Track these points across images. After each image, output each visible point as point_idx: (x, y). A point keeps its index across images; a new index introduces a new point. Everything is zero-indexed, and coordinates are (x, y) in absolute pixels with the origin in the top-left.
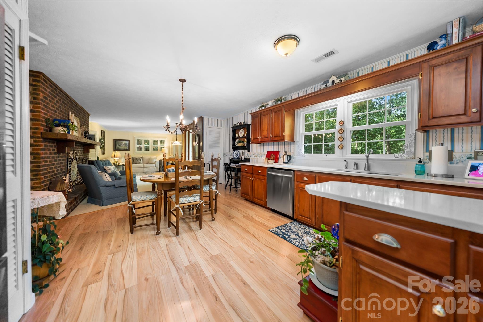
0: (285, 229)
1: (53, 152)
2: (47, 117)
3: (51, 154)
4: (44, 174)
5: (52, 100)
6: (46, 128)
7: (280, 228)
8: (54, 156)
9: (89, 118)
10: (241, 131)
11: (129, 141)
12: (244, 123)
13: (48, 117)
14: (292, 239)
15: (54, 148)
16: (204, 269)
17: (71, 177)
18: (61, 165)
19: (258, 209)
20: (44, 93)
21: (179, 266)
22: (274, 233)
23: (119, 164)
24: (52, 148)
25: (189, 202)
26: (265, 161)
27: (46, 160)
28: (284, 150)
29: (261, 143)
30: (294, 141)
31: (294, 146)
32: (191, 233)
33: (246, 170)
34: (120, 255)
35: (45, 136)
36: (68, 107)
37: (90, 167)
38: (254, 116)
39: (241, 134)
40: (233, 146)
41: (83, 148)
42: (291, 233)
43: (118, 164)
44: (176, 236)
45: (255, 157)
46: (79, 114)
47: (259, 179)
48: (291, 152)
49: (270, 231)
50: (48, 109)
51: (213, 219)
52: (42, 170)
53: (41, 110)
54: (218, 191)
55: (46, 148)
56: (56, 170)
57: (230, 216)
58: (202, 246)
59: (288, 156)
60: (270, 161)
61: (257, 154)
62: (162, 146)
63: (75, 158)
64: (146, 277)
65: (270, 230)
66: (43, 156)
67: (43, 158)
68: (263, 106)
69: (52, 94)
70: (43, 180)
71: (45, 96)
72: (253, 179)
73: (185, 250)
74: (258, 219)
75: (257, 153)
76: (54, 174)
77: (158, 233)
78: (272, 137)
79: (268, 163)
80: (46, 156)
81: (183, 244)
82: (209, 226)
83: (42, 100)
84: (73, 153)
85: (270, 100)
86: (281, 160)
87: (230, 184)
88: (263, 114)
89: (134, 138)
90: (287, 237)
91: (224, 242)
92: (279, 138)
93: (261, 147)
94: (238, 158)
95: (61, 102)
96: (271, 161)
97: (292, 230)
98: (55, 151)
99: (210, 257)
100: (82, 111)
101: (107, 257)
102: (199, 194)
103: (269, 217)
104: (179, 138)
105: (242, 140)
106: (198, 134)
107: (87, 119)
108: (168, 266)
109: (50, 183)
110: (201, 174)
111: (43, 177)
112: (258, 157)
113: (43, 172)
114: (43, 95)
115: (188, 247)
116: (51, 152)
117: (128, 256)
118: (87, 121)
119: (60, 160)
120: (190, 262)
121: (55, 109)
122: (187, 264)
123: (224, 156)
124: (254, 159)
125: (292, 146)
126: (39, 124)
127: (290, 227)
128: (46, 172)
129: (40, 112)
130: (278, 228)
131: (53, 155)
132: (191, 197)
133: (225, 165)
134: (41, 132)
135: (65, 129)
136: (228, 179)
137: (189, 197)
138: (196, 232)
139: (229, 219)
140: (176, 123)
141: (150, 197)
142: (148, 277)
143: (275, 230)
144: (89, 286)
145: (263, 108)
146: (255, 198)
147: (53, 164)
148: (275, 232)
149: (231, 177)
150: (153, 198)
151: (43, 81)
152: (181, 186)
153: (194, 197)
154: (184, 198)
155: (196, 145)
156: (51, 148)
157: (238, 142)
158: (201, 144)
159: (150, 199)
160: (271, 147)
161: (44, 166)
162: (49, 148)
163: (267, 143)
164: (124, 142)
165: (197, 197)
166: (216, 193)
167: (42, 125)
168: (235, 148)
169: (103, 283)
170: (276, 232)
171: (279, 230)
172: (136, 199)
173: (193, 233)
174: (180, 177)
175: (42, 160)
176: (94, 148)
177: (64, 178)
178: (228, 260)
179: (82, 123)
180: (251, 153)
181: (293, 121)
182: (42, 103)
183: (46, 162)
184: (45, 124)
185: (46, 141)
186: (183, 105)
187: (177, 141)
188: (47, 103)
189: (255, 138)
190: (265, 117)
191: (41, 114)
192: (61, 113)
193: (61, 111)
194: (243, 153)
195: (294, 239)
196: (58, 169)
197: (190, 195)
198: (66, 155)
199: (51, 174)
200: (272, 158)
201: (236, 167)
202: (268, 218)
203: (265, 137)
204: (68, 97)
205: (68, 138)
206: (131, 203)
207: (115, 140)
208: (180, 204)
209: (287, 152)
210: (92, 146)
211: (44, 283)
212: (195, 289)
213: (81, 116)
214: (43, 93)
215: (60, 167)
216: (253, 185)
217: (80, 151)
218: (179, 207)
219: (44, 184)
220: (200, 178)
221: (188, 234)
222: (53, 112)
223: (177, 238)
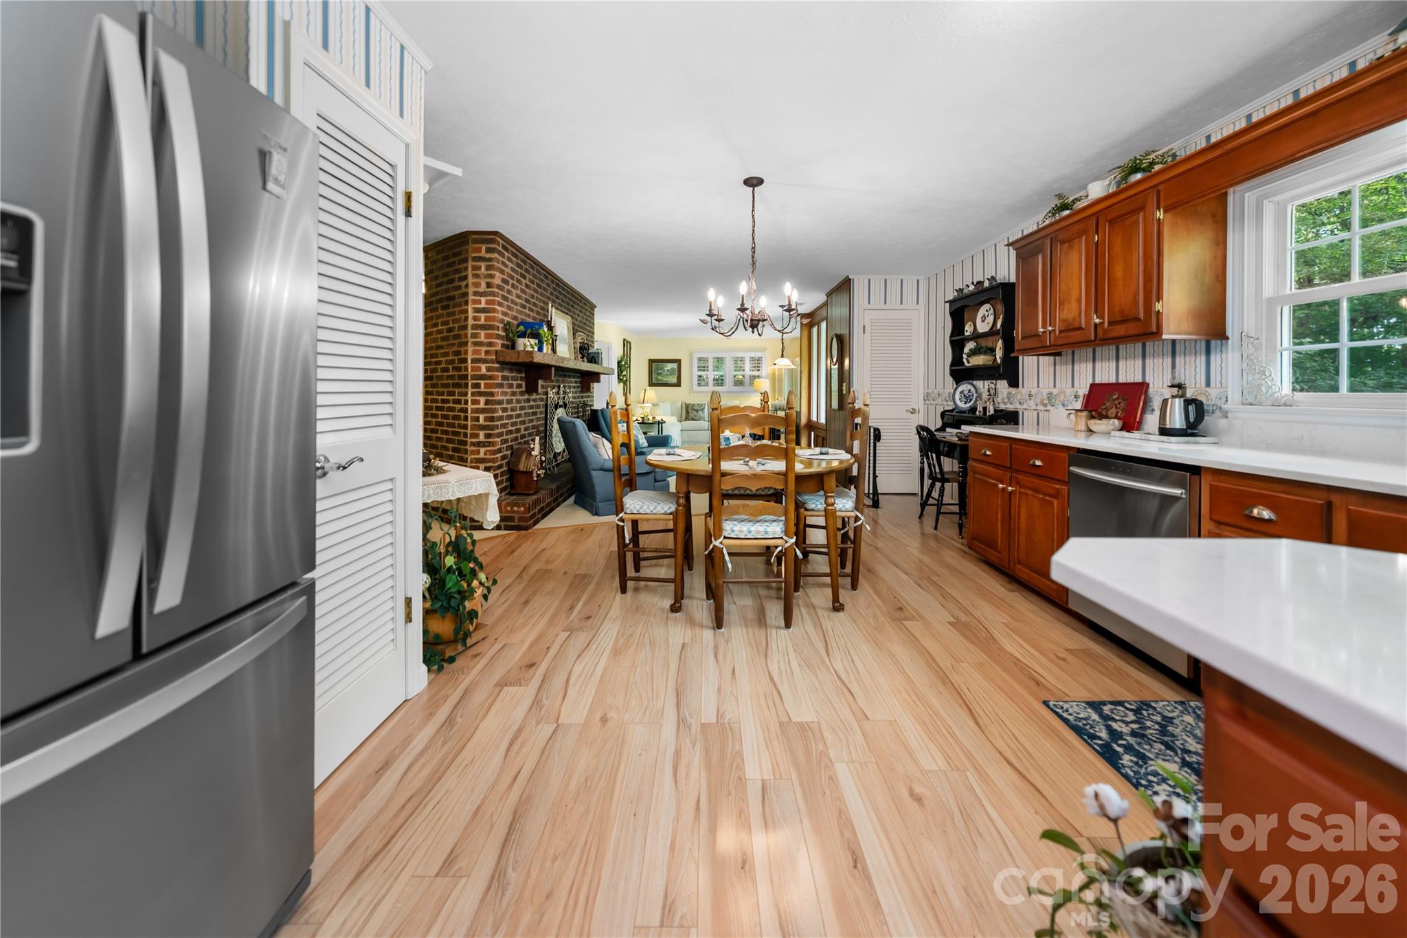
0: (1132, 722)
1: (518, 390)
2: (507, 319)
3: (514, 394)
4: (500, 435)
5: (517, 284)
6: (505, 342)
7: (1107, 709)
8: (521, 398)
9: (593, 315)
10: (985, 310)
11: (678, 362)
12: (990, 283)
13: (509, 320)
14: (1151, 778)
15: (519, 382)
16: (747, 752)
17: (554, 443)
18: (534, 417)
19: (1033, 607)
20: (502, 272)
21: (688, 718)
22: (1066, 721)
23: (654, 418)
24: (517, 381)
25: (749, 537)
26: (1076, 423)
27: (505, 406)
28: (1173, 378)
29: (1063, 351)
30: (1222, 336)
31: (1228, 361)
32: (756, 631)
33: (985, 454)
34: (581, 639)
35: (501, 359)
36: (548, 295)
37: (574, 423)
38: (1026, 249)
39: (983, 321)
40: (952, 365)
41: (580, 382)
42: (1158, 746)
43: (651, 418)
44: (714, 629)
45: (1040, 407)
46: (573, 307)
47: (1037, 491)
48: (1208, 384)
49: (1048, 706)
50: (509, 304)
51: (837, 607)
52: (497, 426)
53: (496, 307)
54: (862, 518)
55: (505, 382)
56: (523, 427)
57: (901, 609)
58: (771, 679)
59: (1188, 402)
60: (1098, 425)
61: (1045, 396)
62: (756, 373)
63: (561, 403)
64: (605, 714)
65: (1051, 704)
66: (500, 398)
67: (500, 402)
68: (1064, 207)
69: (516, 272)
70: (499, 446)
71: (505, 277)
72: (1010, 488)
73: (721, 677)
74: (1012, 645)
75: (1045, 392)
76: (519, 435)
77: (675, 609)
78: (1102, 323)
79: (1091, 431)
80: (505, 398)
81: (724, 658)
82: (818, 624)
83: (498, 287)
84: (558, 393)
85: (1096, 179)
86: (1152, 421)
87: (938, 500)
88: (1061, 236)
89: (691, 355)
90: (1127, 759)
91: (845, 690)
92: (1132, 328)
93: (1064, 367)
94: (973, 410)
95: (535, 286)
96: (1104, 421)
97: (1173, 735)
98: (521, 388)
99: (781, 724)
100: (577, 299)
101: (557, 636)
102: (783, 518)
103: (1067, 650)
104: (794, 348)
105: (988, 343)
106: (838, 333)
107: (589, 316)
108: (662, 705)
109: (512, 454)
110: (787, 455)
111: (499, 440)
112: (1049, 408)
113: (499, 431)
114: (502, 276)
115: (734, 670)
116: (515, 390)
117: (594, 647)
118: (590, 322)
119: (532, 407)
120: (720, 715)
121: (523, 302)
122: (709, 717)
123: (924, 400)
124: (1035, 414)
125: (1213, 357)
126: (493, 334)
127: (1170, 720)
128: (505, 430)
129: (494, 310)
130: (1096, 706)
131: (518, 397)
132: (758, 521)
133: (919, 433)
134: (496, 351)
135: (533, 341)
136: (930, 481)
137: (750, 521)
138: (774, 631)
139: (895, 620)
140: (780, 306)
141: (662, 508)
142: (609, 715)
143: (1076, 709)
144: (505, 688)
145: (1066, 212)
146: (1019, 563)
147: (518, 416)
148: (1070, 718)
149: (939, 476)
150: (669, 512)
151: (500, 249)
152: (727, 485)
153: (767, 524)
154: (735, 523)
155: (833, 367)
156: (515, 383)
157: (973, 353)
158: (847, 362)
159: (663, 512)
160: (1105, 364)
161: (501, 418)
162: (511, 382)
163: (1090, 350)
164: (670, 366)
165: (775, 524)
166: (856, 521)
167: (498, 337)
168: (960, 373)
169: (526, 693)
170: (1077, 719)
171: (1095, 716)
172: (632, 507)
173: (763, 631)
174: (725, 459)
175: (497, 406)
176: (598, 381)
177: (532, 446)
178: (832, 755)
179: (579, 326)
180: (1022, 391)
181: (1217, 244)
182: (498, 293)
183: (505, 410)
184: (504, 334)
185: (507, 369)
186: (754, 252)
187: (782, 356)
188: (509, 292)
189: (1031, 335)
190: (1070, 247)
191: (496, 315)
192: (535, 308)
193: (535, 305)
194: (992, 392)
195: (1164, 780)
196: (527, 425)
197: (754, 517)
198: (544, 397)
199: (514, 435)
200: (1113, 411)
201: (960, 439)
202: (1063, 654)
203: (1070, 328)
204: (548, 274)
205: (535, 360)
206: (621, 515)
207: (651, 361)
208: (725, 538)
209: (1187, 385)
210: (595, 377)
211: (449, 653)
212: (698, 801)
213: (577, 312)
214: (500, 273)
215: (532, 421)
216: (1012, 513)
217: (574, 387)
218: (721, 546)
219: (501, 454)
220: (784, 469)
221: (747, 633)
222: (519, 308)
223: (715, 634)
